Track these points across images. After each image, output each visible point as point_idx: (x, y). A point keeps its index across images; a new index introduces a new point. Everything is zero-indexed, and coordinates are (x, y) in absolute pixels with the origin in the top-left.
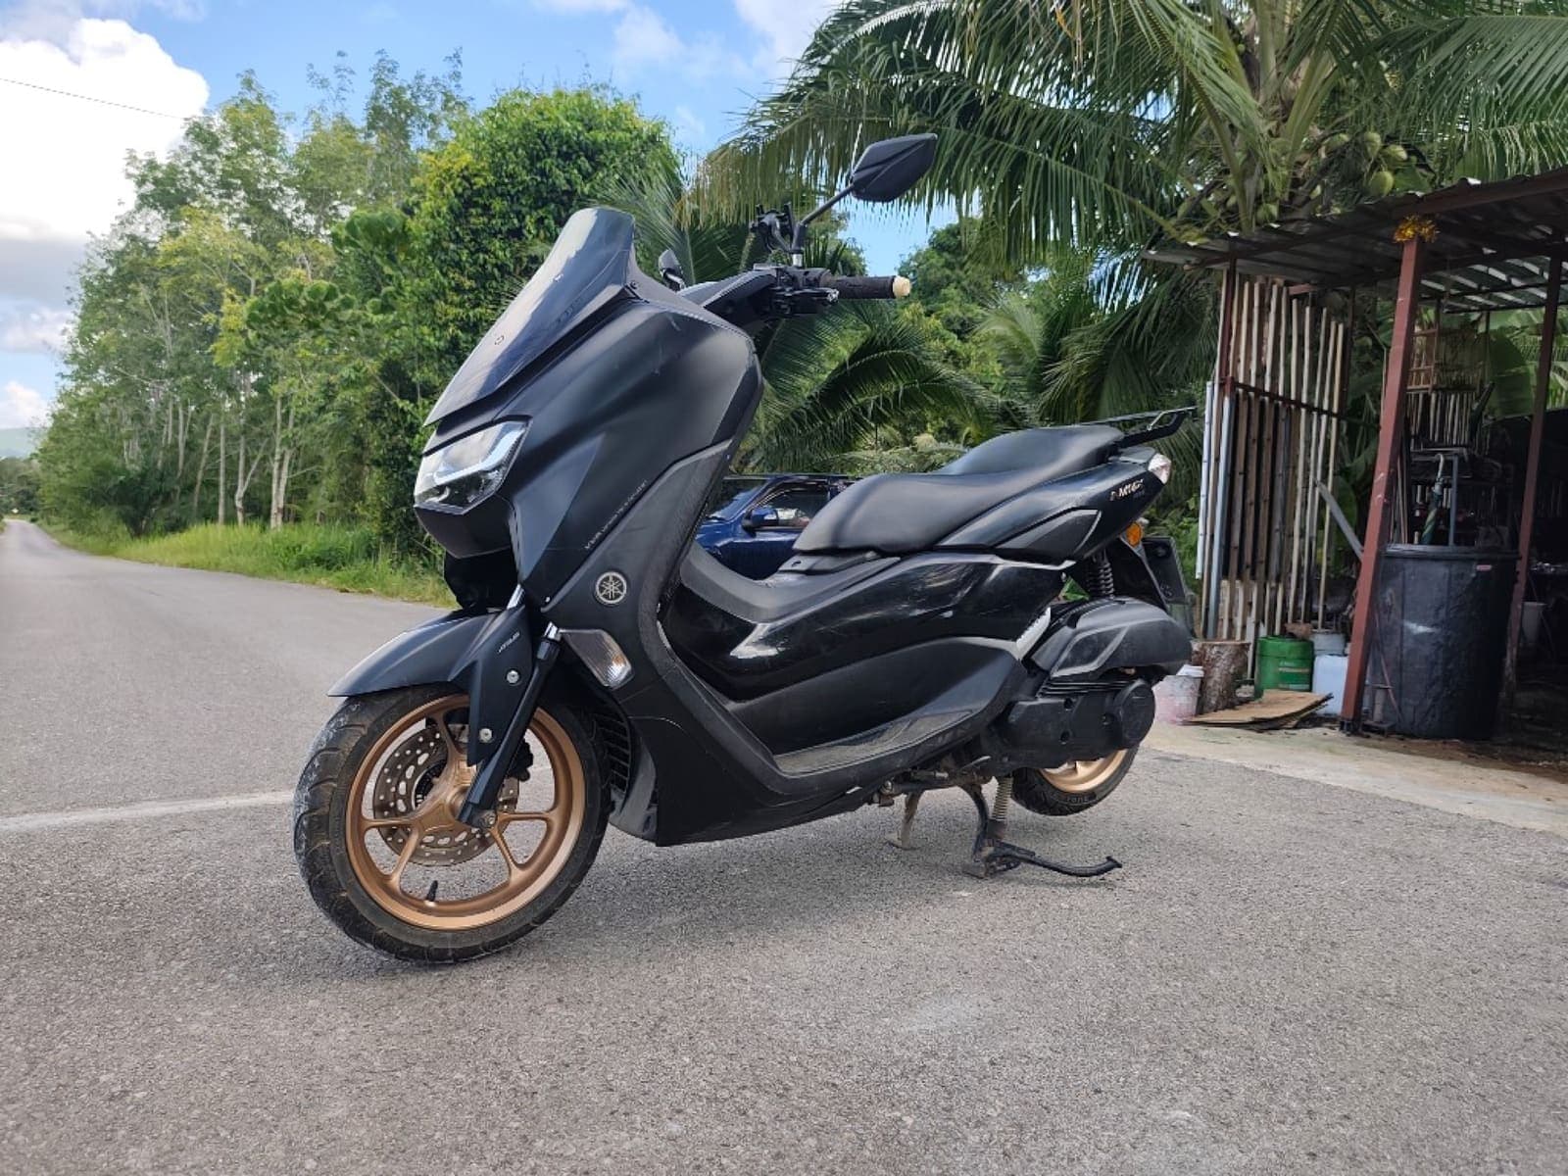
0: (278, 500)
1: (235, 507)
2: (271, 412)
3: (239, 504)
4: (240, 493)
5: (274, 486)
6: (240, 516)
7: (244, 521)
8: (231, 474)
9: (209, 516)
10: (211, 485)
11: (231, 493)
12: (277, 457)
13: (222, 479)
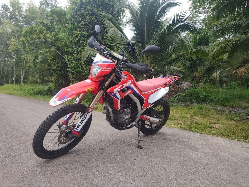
0: (22, 79)
1: (13, 80)
2: (20, 62)
3: (14, 80)
4: (14, 77)
5: (21, 76)
6: (14, 82)
7: (15, 83)
8: (12, 74)
9: (8, 82)
10: (7, 76)
11: (12, 77)
12: (22, 71)
13: (10, 75)
